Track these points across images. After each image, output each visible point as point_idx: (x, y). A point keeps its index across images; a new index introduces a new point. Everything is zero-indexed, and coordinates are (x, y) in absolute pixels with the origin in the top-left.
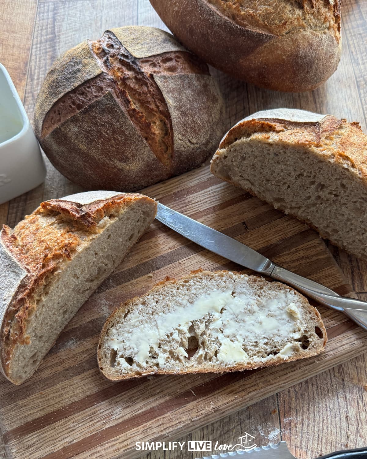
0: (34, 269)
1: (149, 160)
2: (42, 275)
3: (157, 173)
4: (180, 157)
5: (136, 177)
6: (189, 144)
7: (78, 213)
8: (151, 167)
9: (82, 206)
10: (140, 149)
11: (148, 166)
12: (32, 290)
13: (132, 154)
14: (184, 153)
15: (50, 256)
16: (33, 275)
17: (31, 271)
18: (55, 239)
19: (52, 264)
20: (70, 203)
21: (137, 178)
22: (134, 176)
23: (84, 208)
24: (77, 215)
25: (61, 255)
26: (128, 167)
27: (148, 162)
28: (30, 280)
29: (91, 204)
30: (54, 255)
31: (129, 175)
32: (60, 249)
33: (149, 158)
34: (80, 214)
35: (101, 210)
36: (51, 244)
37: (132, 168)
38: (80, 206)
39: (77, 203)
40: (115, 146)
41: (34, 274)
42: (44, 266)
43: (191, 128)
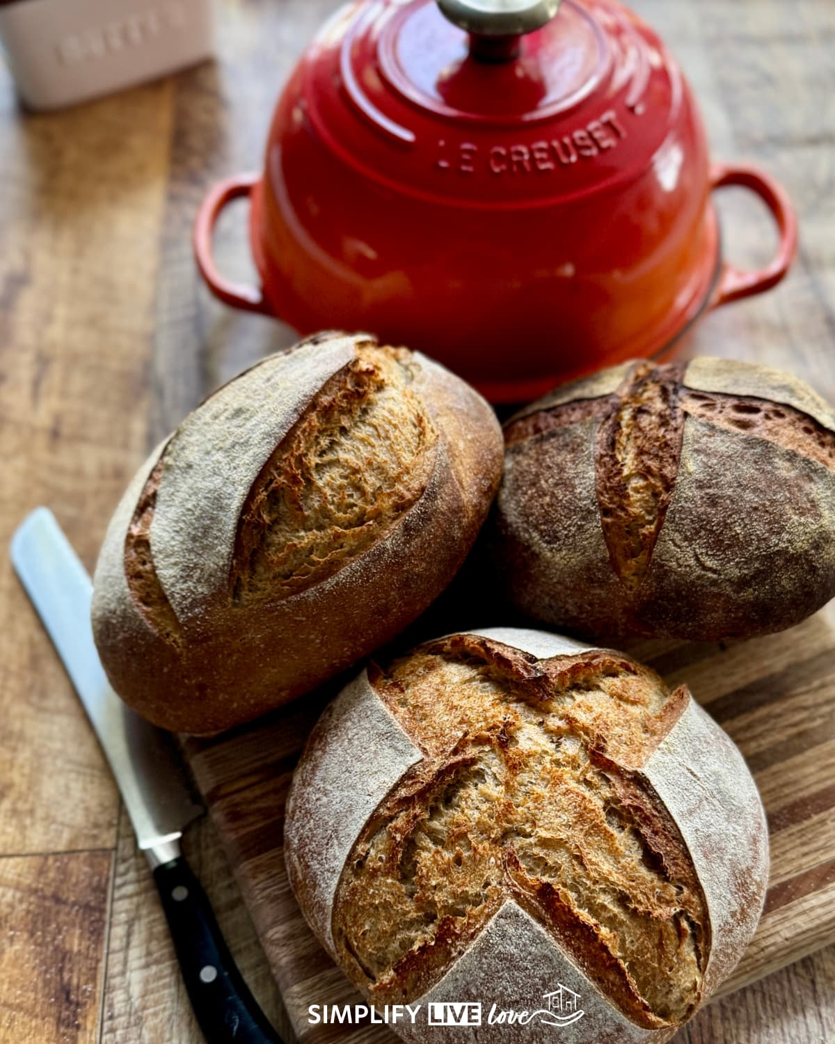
0: (436, 751)
1: (593, 557)
2: (452, 766)
3: (603, 593)
4: (662, 580)
5: (558, 582)
6: (692, 562)
7: (529, 672)
8: (594, 574)
9: (536, 660)
10: (585, 527)
11: (588, 569)
12: (429, 787)
13: (566, 532)
14: (673, 577)
15: (470, 737)
16: (434, 762)
17: (431, 754)
18: (481, 709)
19: (471, 752)
20: (510, 649)
21: (559, 587)
22: (555, 580)
23: (539, 665)
24: (525, 674)
25: (488, 741)
26: (549, 554)
27: (591, 561)
28: (427, 770)
29: (550, 659)
30: (476, 737)
31: (547, 572)
32: (489, 730)
33: (595, 552)
34: (533, 675)
35: (566, 674)
36: (472, 715)
37: (557, 559)
38: (532, 659)
39: (527, 653)
40: (546, 507)
41: (435, 760)
42: (455, 752)
43: (712, 532)
